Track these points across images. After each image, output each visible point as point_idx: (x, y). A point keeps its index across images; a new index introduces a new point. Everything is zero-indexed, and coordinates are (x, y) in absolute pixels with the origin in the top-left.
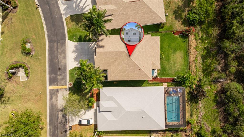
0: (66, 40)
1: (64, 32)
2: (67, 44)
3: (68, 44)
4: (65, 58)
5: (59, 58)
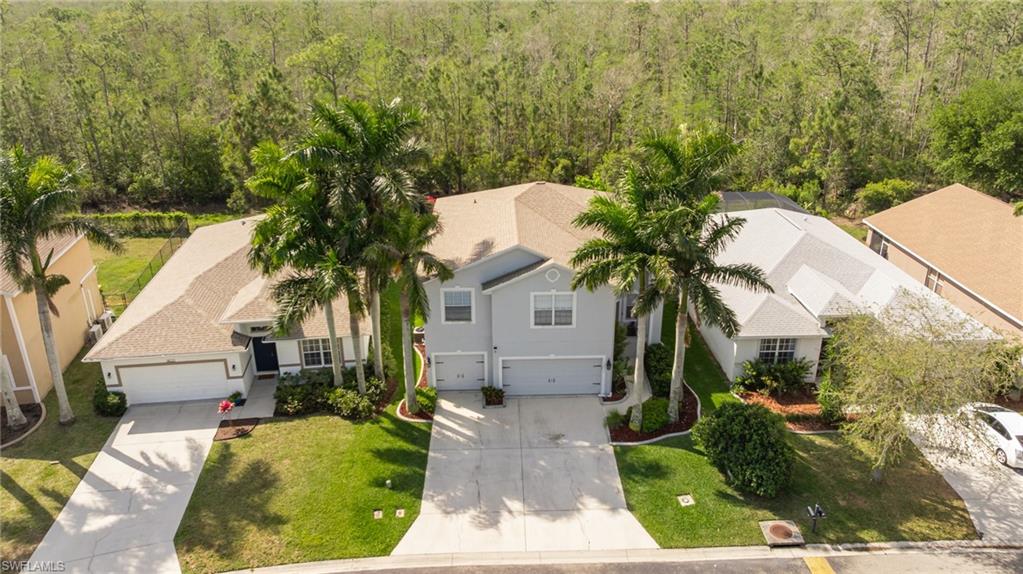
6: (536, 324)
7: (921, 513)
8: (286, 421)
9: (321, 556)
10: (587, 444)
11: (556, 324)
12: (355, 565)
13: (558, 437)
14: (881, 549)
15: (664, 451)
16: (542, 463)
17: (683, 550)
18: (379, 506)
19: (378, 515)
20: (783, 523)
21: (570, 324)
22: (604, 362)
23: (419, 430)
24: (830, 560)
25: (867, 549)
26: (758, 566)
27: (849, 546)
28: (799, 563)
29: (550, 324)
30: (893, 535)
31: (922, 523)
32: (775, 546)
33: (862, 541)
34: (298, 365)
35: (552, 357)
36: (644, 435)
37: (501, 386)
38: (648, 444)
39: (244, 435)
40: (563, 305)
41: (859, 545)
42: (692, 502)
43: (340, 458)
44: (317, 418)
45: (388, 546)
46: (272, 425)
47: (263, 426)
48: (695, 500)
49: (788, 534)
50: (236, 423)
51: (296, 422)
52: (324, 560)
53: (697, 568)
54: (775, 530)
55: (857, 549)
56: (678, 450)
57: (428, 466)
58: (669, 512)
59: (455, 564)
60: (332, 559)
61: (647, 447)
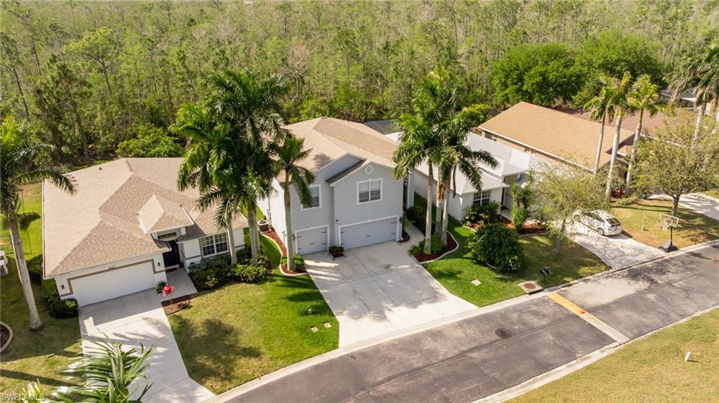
0: (348, 355)
1: (304, 372)
2: (366, 347)
3: (361, 343)
4: (436, 334)
5: (457, 352)
6: (360, 201)
7: (584, 264)
8: (210, 292)
9: (298, 359)
10: (408, 266)
11: (372, 199)
12: (323, 358)
13: (388, 267)
14: (576, 283)
15: (450, 261)
16: (389, 281)
17: (490, 306)
18: (313, 324)
19: (315, 330)
20: (528, 282)
21: (379, 198)
22: (398, 219)
23: (304, 280)
24: (558, 293)
25: (571, 285)
26: (529, 304)
27: (562, 285)
28: (546, 298)
29: (368, 200)
30: (578, 277)
31: (587, 268)
32: (531, 293)
33: (567, 282)
34: (199, 256)
35: (370, 221)
36: (434, 255)
37: (340, 245)
38: (440, 259)
39: (185, 307)
40: (375, 188)
41: (566, 284)
42: (479, 283)
43: (265, 305)
44: (231, 287)
45: (334, 343)
46: (201, 297)
47: (195, 299)
48: (480, 281)
49: (532, 286)
50: (175, 301)
51: (217, 292)
52: (301, 361)
53: (503, 312)
54: (527, 286)
55: (566, 286)
56: (457, 259)
57: (324, 297)
58: (471, 289)
59: (379, 343)
60: (306, 359)
61: (440, 261)
